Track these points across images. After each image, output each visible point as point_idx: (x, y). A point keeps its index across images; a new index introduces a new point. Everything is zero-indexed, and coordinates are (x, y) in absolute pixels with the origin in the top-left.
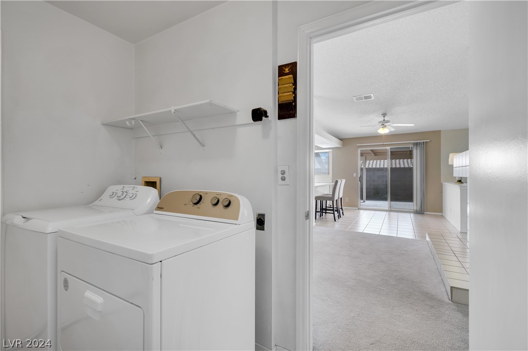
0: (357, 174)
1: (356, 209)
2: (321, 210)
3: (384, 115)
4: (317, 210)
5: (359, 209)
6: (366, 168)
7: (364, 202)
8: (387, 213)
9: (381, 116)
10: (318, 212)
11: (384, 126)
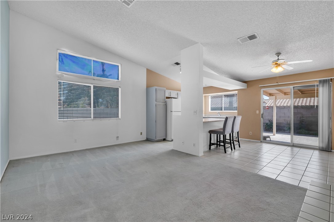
0: (260, 112)
1: (258, 142)
2: (217, 141)
3: (278, 54)
4: (212, 142)
5: (261, 142)
6: (277, 107)
7: (274, 135)
8: (289, 148)
9: (275, 55)
10: (213, 144)
11: (278, 65)
